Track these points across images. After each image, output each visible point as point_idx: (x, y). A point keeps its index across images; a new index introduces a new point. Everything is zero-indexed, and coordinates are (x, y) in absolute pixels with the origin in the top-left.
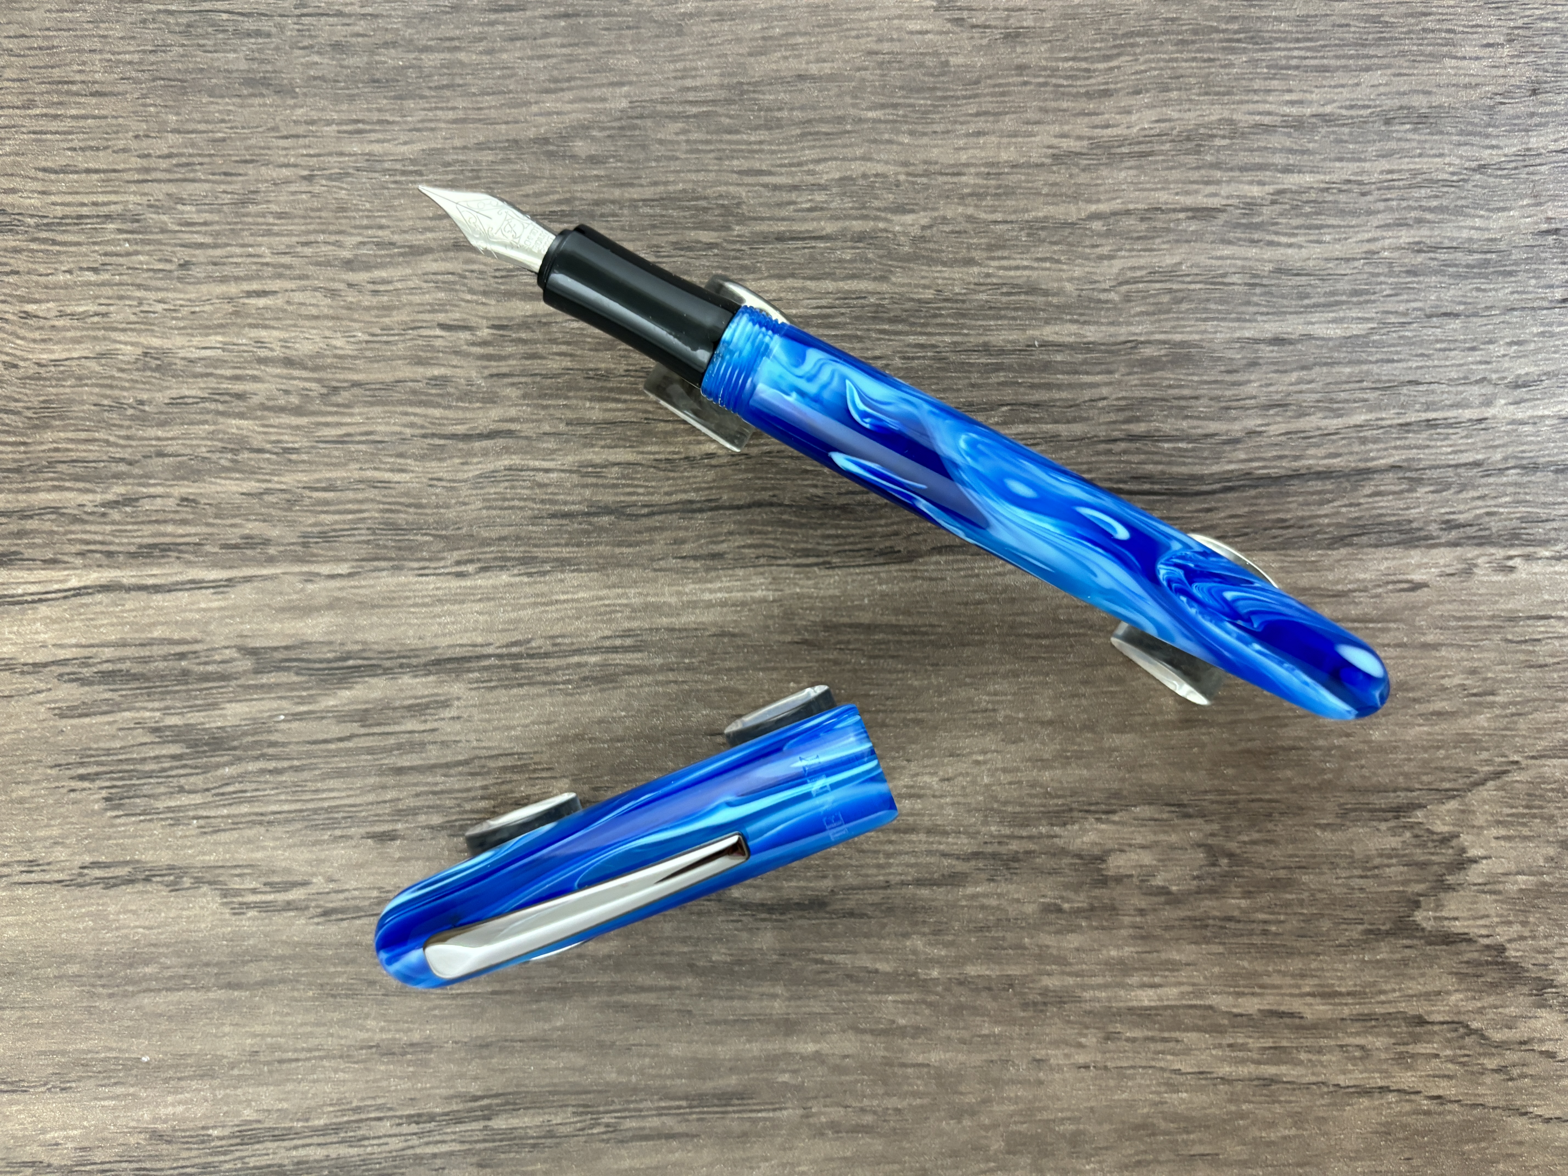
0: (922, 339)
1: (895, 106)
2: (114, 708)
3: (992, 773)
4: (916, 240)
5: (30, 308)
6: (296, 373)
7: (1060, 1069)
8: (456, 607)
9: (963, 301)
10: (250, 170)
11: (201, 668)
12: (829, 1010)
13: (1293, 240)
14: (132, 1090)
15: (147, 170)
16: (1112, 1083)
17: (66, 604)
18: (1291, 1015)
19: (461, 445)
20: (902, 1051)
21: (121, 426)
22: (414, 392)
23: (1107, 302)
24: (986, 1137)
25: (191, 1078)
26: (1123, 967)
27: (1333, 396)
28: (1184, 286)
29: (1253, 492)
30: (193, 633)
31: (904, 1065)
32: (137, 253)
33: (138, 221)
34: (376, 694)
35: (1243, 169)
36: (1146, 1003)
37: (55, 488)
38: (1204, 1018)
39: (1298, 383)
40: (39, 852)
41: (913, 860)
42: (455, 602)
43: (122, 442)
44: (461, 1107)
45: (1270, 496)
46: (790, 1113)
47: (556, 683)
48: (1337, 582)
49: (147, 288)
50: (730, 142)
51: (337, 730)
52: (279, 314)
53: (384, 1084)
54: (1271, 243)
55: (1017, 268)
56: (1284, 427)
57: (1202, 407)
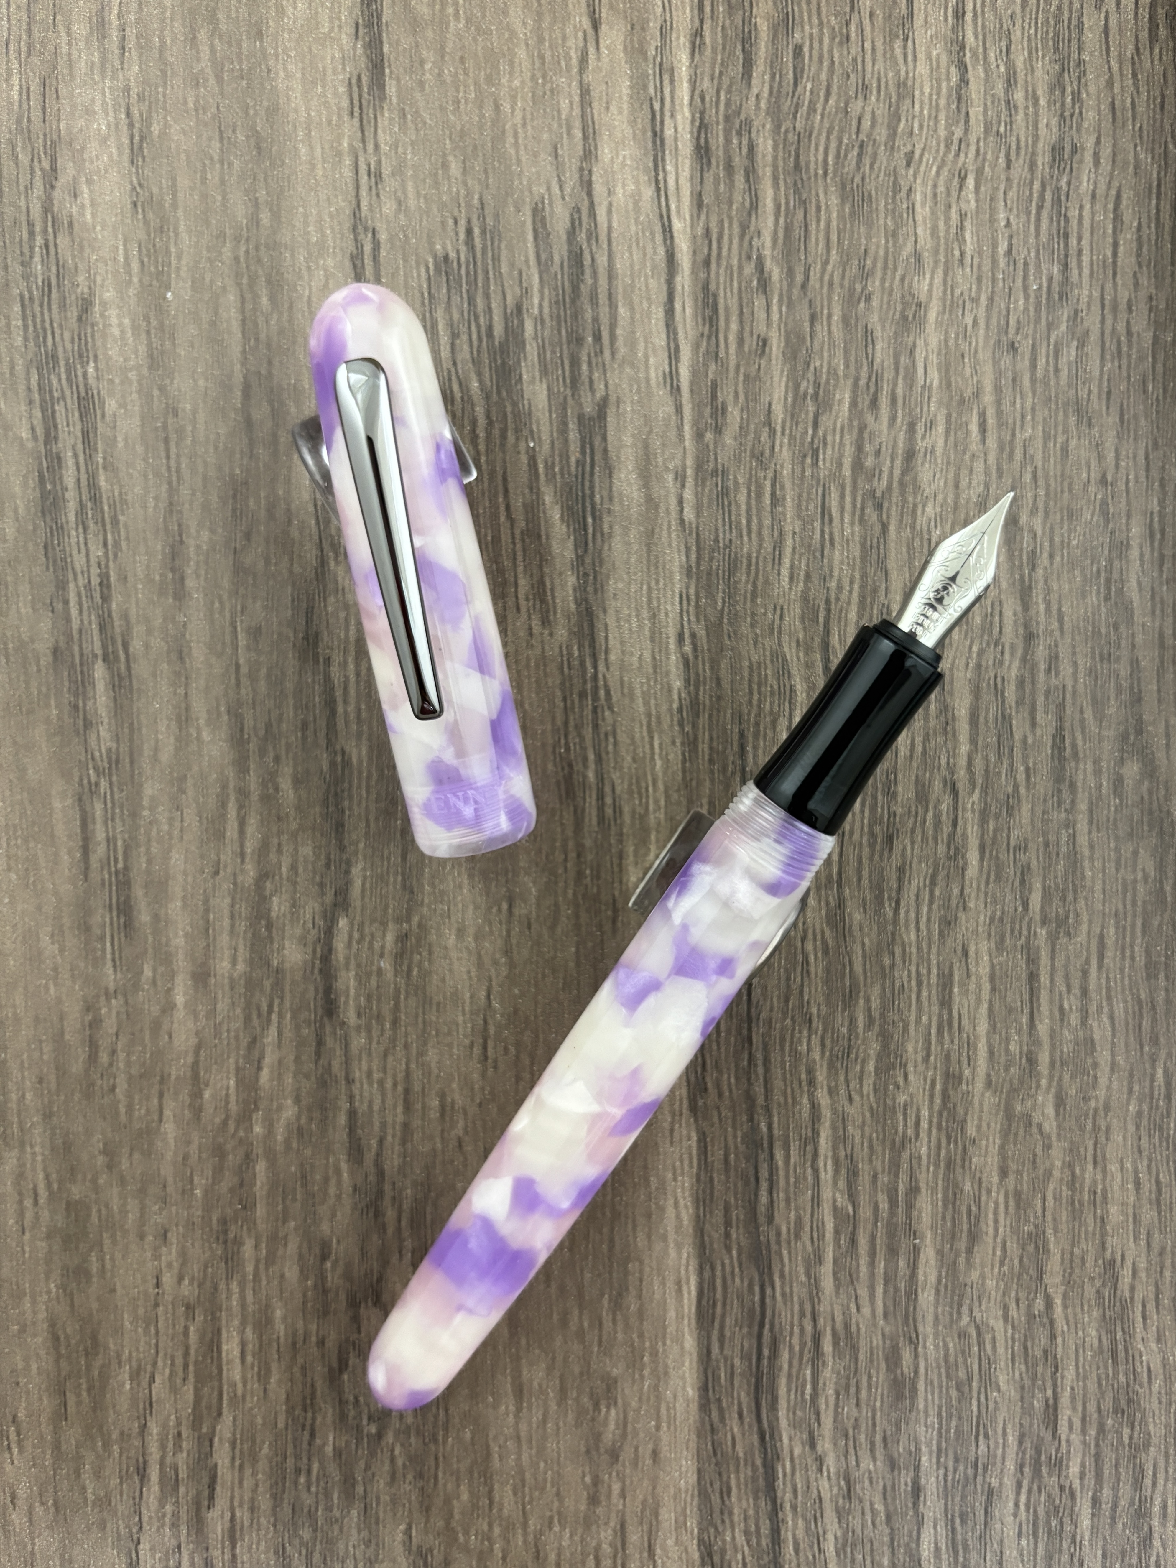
0: (924, 1124)
1: (1168, 1097)
2: (543, 266)
4: (1028, 1120)
5: (971, 182)
6: (898, 463)
7: (157, 1257)
8: (647, 633)
9: (963, 1167)
10: (1112, 419)
11: (585, 358)
12: (219, 1019)
13: (1022, 1507)
14: (135, 280)
15: (1115, 309)
16: (141, 1311)
17: (654, 217)
18: (211, 1497)
19: (818, 640)
20: (176, 1093)
21: (843, 278)
22: (875, 591)
23: (959, 1313)
24: (84, 1180)
25: (150, 345)
26: (263, 1323)
27: (859, 1547)
28: (975, 1394)
29: (759, 1462)
30: (622, 350)
31: (161, 1095)
32: (1027, 297)
33: (1061, 298)
34: (556, 548)
35: (1098, 1457)
36: (225, 1347)
37: (778, 207)
38: (209, 1407)
39: (873, 1510)
40: (390, 184)
41: (376, 1108)
42: (653, 632)
43: (826, 278)
44: (118, 630)
45: (754, 1479)
46: (110, 977)
47: (566, 736)
48: (664, 1548)
49: (989, 308)
50: (1133, 926)
51: (518, 503)
52: (961, 447)
53: (142, 549)
54: (1019, 1485)
55: (996, 1221)
56: (826, 1496)
57: (849, 1410)
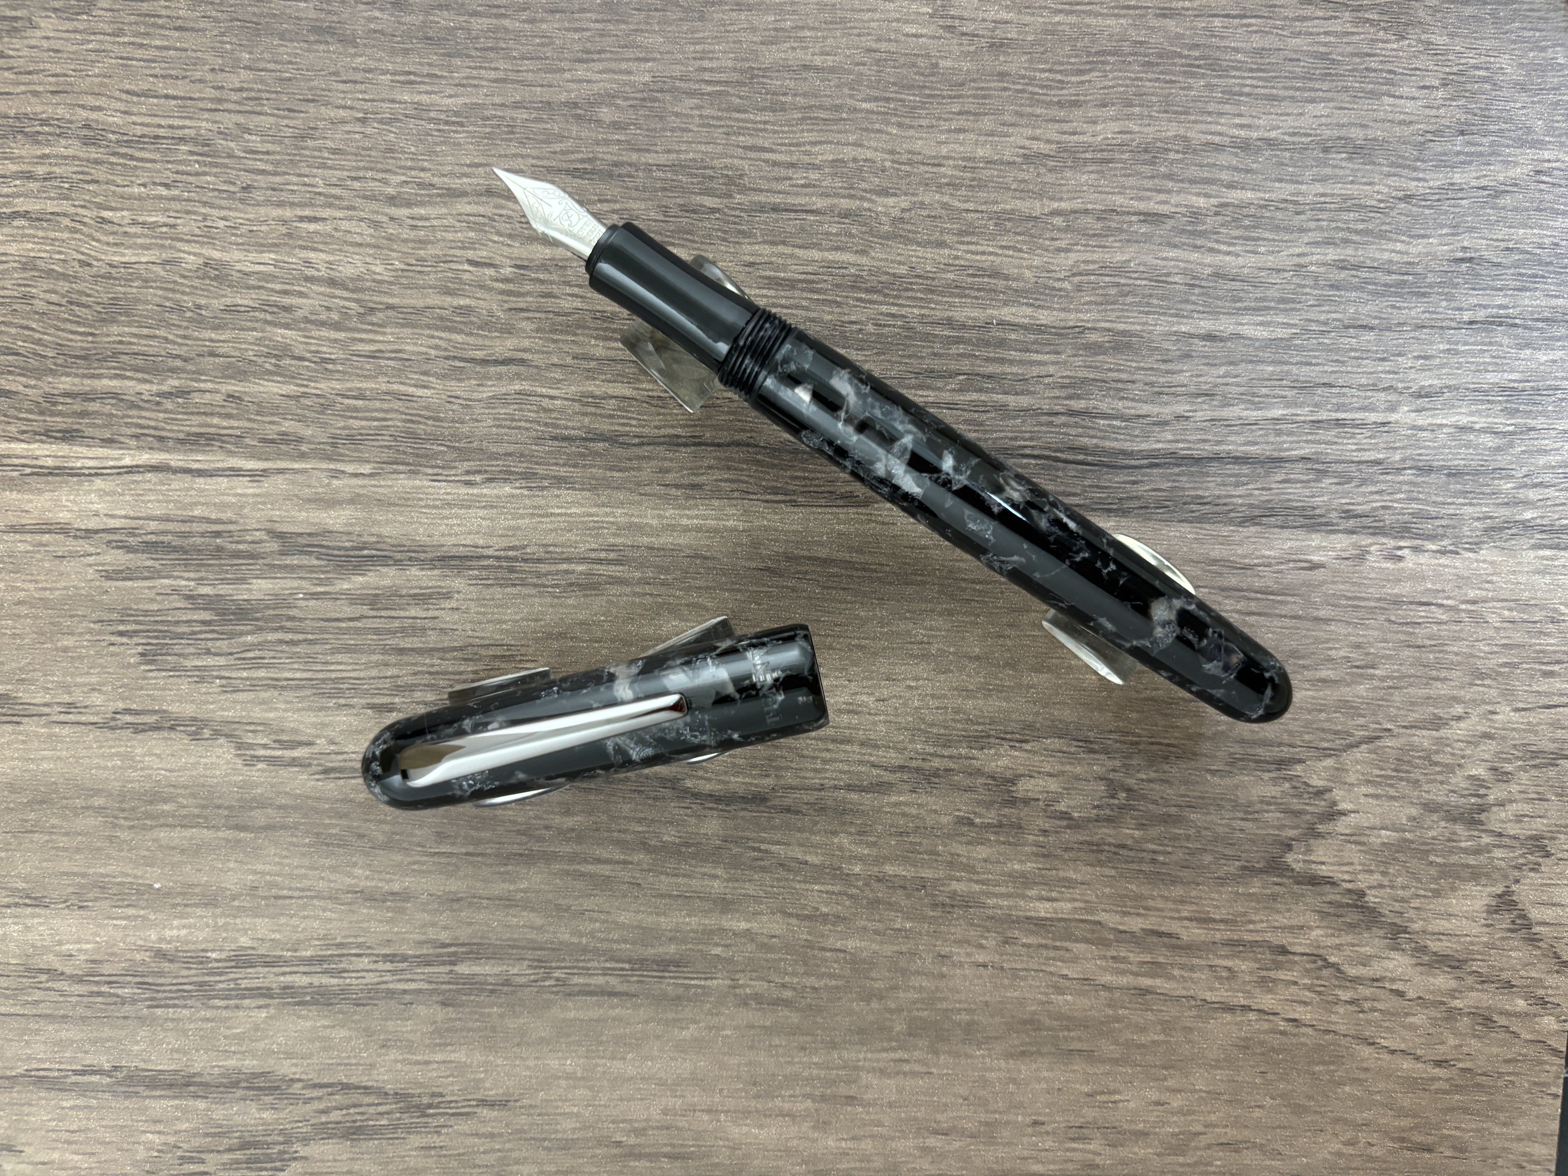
0: (894, 310)
1: (887, 100)
2: (155, 574)
3: (922, 697)
4: (897, 221)
5: (107, 214)
6: (338, 292)
7: (961, 965)
8: (463, 511)
9: (933, 279)
10: (311, 108)
11: (234, 546)
12: (761, 893)
13: (1231, 249)
14: (142, 912)
15: (220, 101)
16: (1006, 982)
17: (119, 480)
18: (1170, 935)
19: (478, 369)
20: (823, 936)
21: (180, 326)
22: (441, 318)
23: (1060, 290)
24: (891, 1020)
25: (196, 905)
26: (1024, 880)
27: (1255, 390)
28: (1131, 282)
29: (1177, 470)
30: (229, 515)
31: (824, 949)
32: (205, 174)
33: (208, 145)
34: (387, 582)
35: (1192, 182)
36: (1043, 914)
37: (117, 376)
38: (1093, 931)
39: (1224, 376)
40: (78, 697)
41: (846, 768)
42: (462, 507)
43: (179, 340)
44: (431, 951)
45: (1192, 474)
46: (719, 983)
47: (545, 586)
48: (1245, 557)
49: (212, 206)
50: (738, 120)
51: (348, 611)
52: (328, 239)
53: (366, 925)
54: (1211, 250)
55: (983, 253)
56: (1209, 414)
57: (1136, 390)
